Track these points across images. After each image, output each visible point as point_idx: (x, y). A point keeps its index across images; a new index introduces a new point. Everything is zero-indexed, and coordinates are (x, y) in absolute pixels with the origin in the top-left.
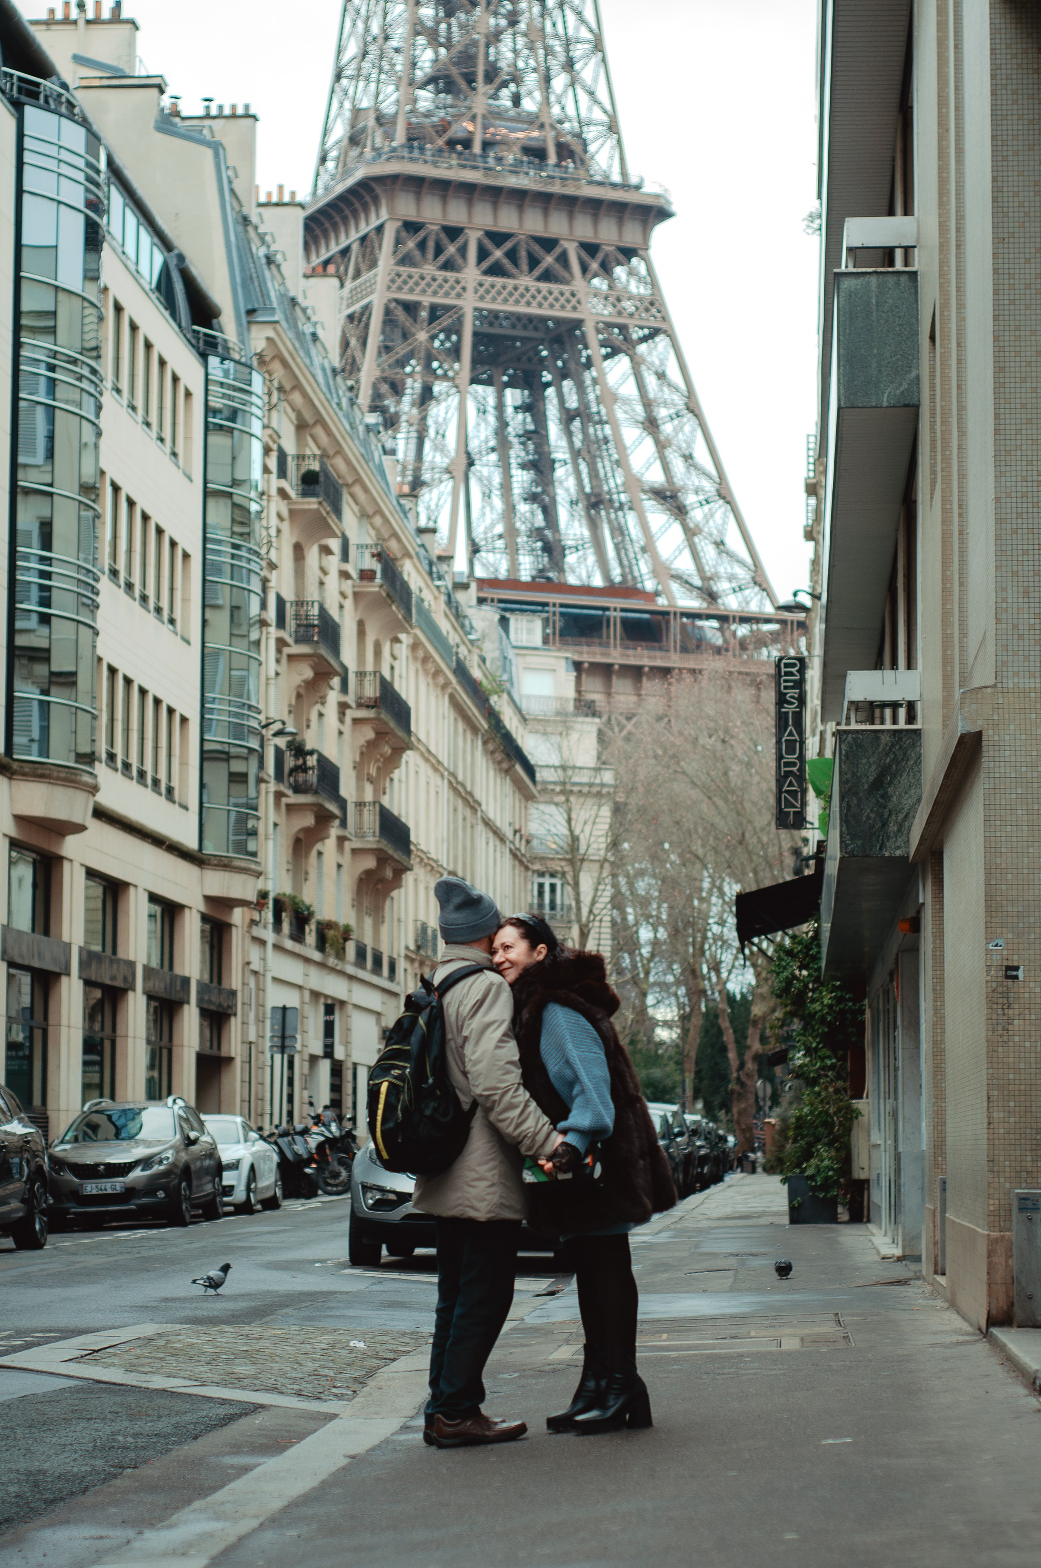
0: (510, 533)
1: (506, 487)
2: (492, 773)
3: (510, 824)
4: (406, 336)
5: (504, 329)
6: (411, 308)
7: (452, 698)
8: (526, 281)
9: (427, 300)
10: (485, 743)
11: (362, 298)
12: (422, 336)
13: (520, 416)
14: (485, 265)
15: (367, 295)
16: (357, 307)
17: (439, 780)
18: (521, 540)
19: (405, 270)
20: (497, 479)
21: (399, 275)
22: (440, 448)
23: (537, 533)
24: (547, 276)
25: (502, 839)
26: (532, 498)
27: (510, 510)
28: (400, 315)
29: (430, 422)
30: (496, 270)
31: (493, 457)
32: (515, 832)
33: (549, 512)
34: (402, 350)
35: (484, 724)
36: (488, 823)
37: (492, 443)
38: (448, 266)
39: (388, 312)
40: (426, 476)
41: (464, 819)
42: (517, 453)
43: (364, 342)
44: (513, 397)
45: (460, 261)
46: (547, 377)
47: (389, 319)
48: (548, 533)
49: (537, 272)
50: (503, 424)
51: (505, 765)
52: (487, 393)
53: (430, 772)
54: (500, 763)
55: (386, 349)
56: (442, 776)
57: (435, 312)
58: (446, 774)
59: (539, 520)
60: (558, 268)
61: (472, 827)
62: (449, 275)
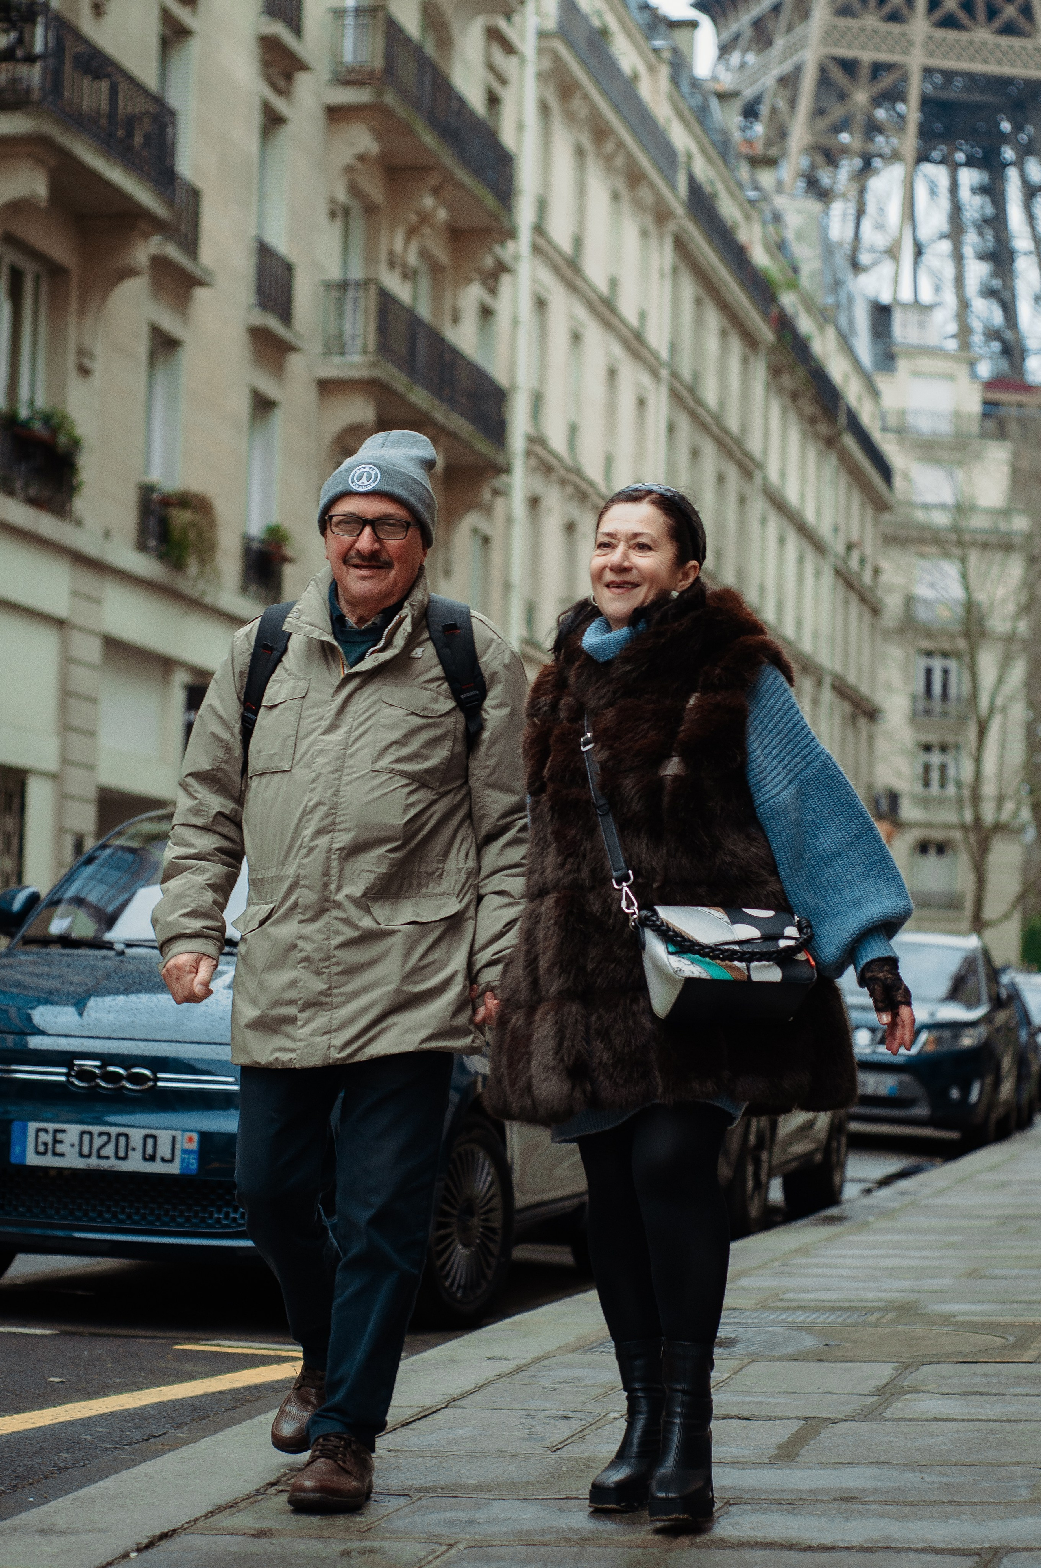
0: (964, 333)
1: (959, 281)
2: (794, 435)
3: (836, 529)
4: (843, 97)
5: (956, 92)
6: (849, 66)
7: (681, 245)
8: (983, 35)
9: (867, 56)
10: (775, 371)
11: (791, 55)
12: (861, 97)
13: (978, 200)
14: (938, 14)
15: (797, 51)
16: (787, 67)
17: (645, 379)
18: (977, 338)
19: (843, 22)
20: (949, 271)
21: (835, 27)
22: (880, 227)
23: (993, 334)
24: (1009, 29)
25: (819, 546)
26: (989, 293)
27: (964, 305)
28: (837, 74)
29: (871, 199)
30: (949, 22)
31: (946, 246)
32: (850, 547)
33: (1009, 309)
34: (837, 112)
35: (768, 335)
36: (779, 504)
37: (945, 227)
38: (894, 17)
39: (823, 71)
40: (865, 258)
41: (721, 479)
42: (972, 240)
43: (793, 103)
44: (969, 177)
45: (905, 11)
46: (1008, 154)
47: (824, 80)
48: (1008, 335)
49: (998, 23)
50: (956, 209)
51: (823, 428)
52: (939, 173)
53: (617, 350)
54: (813, 421)
55: (819, 112)
56: (655, 374)
57: (878, 69)
58: (665, 373)
59: (997, 317)
60: (1022, 22)
61: (742, 500)
62: (895, 28)
